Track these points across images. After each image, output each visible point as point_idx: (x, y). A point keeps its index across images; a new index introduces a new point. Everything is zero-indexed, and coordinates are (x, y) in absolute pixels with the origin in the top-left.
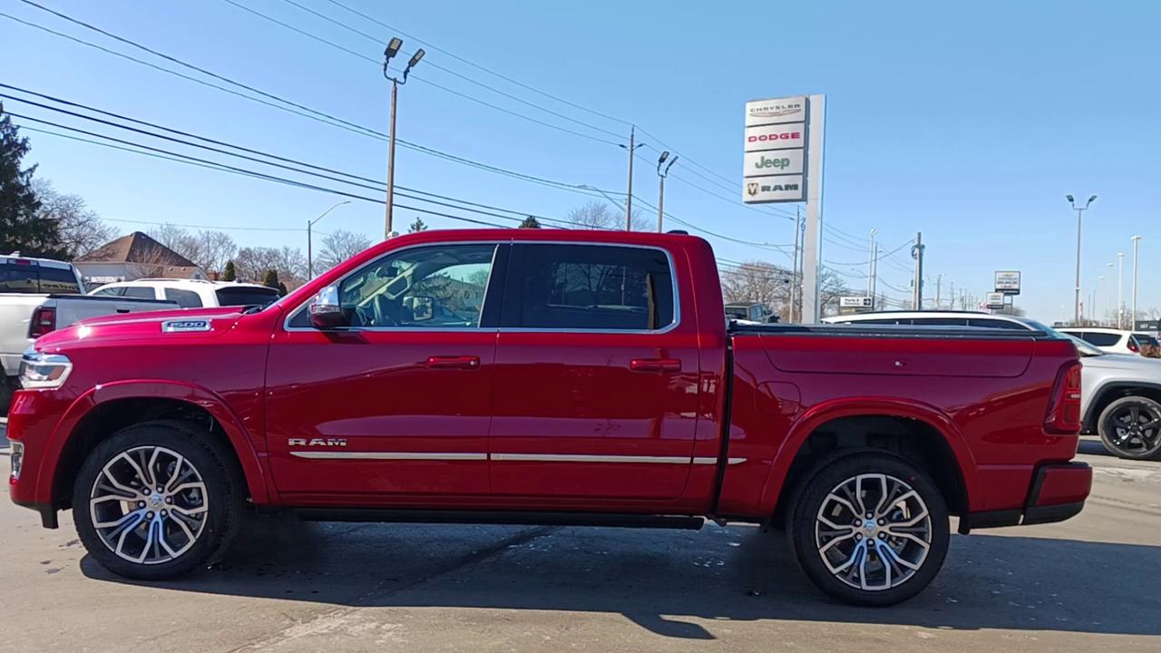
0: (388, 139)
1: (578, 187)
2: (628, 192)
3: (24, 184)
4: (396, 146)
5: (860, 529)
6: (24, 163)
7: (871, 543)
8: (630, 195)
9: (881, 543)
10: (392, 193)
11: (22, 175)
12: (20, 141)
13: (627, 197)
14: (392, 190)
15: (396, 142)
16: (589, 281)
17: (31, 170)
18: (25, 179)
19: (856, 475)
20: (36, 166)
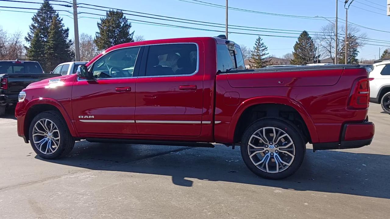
0: (225, 8)
1: (315, 17)
2: (336, 17)
3: (131, 38)
4: (228, 10)
5: (268, 149)
6: (131, 31)
7: (272, 154)
8: (337, 18)
9: (276, 154)
10: (227, 28)
11: (130, 35)
12: (129, 24)
13: (336, 19)
14: (227, 26)
15: (228, 8)
16: (331, 54)
17: (133, 33)
18: (131, 36)
19: (262, 127)
20: (134, 32)
